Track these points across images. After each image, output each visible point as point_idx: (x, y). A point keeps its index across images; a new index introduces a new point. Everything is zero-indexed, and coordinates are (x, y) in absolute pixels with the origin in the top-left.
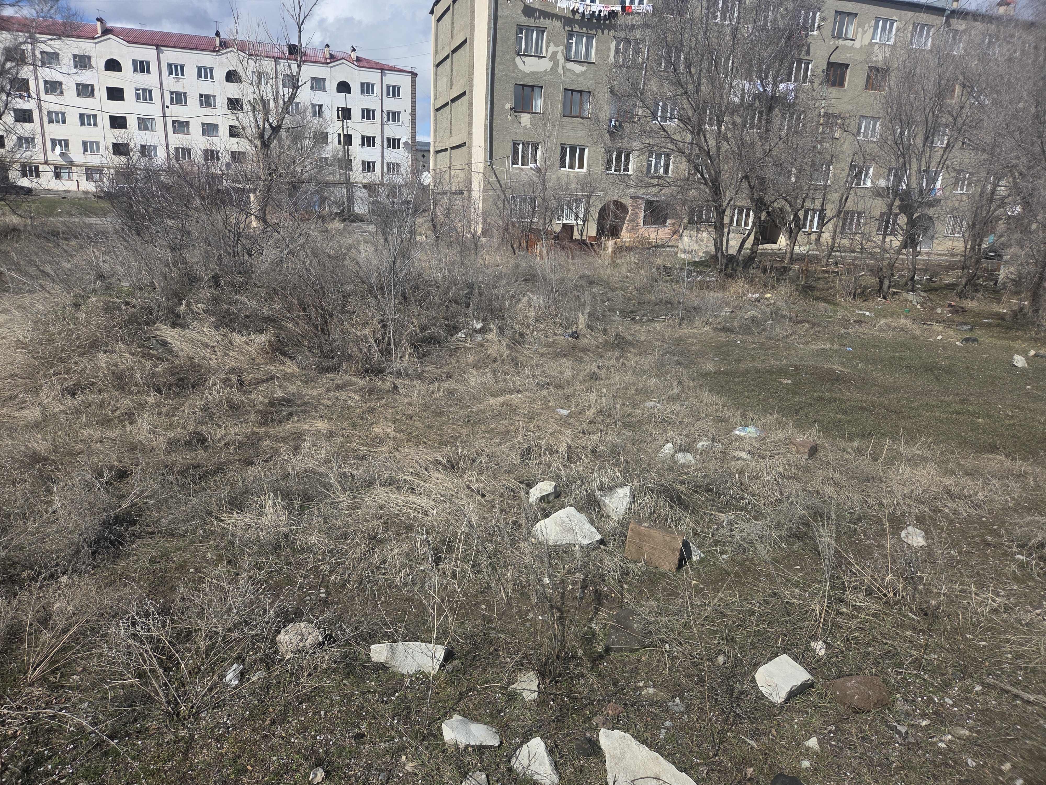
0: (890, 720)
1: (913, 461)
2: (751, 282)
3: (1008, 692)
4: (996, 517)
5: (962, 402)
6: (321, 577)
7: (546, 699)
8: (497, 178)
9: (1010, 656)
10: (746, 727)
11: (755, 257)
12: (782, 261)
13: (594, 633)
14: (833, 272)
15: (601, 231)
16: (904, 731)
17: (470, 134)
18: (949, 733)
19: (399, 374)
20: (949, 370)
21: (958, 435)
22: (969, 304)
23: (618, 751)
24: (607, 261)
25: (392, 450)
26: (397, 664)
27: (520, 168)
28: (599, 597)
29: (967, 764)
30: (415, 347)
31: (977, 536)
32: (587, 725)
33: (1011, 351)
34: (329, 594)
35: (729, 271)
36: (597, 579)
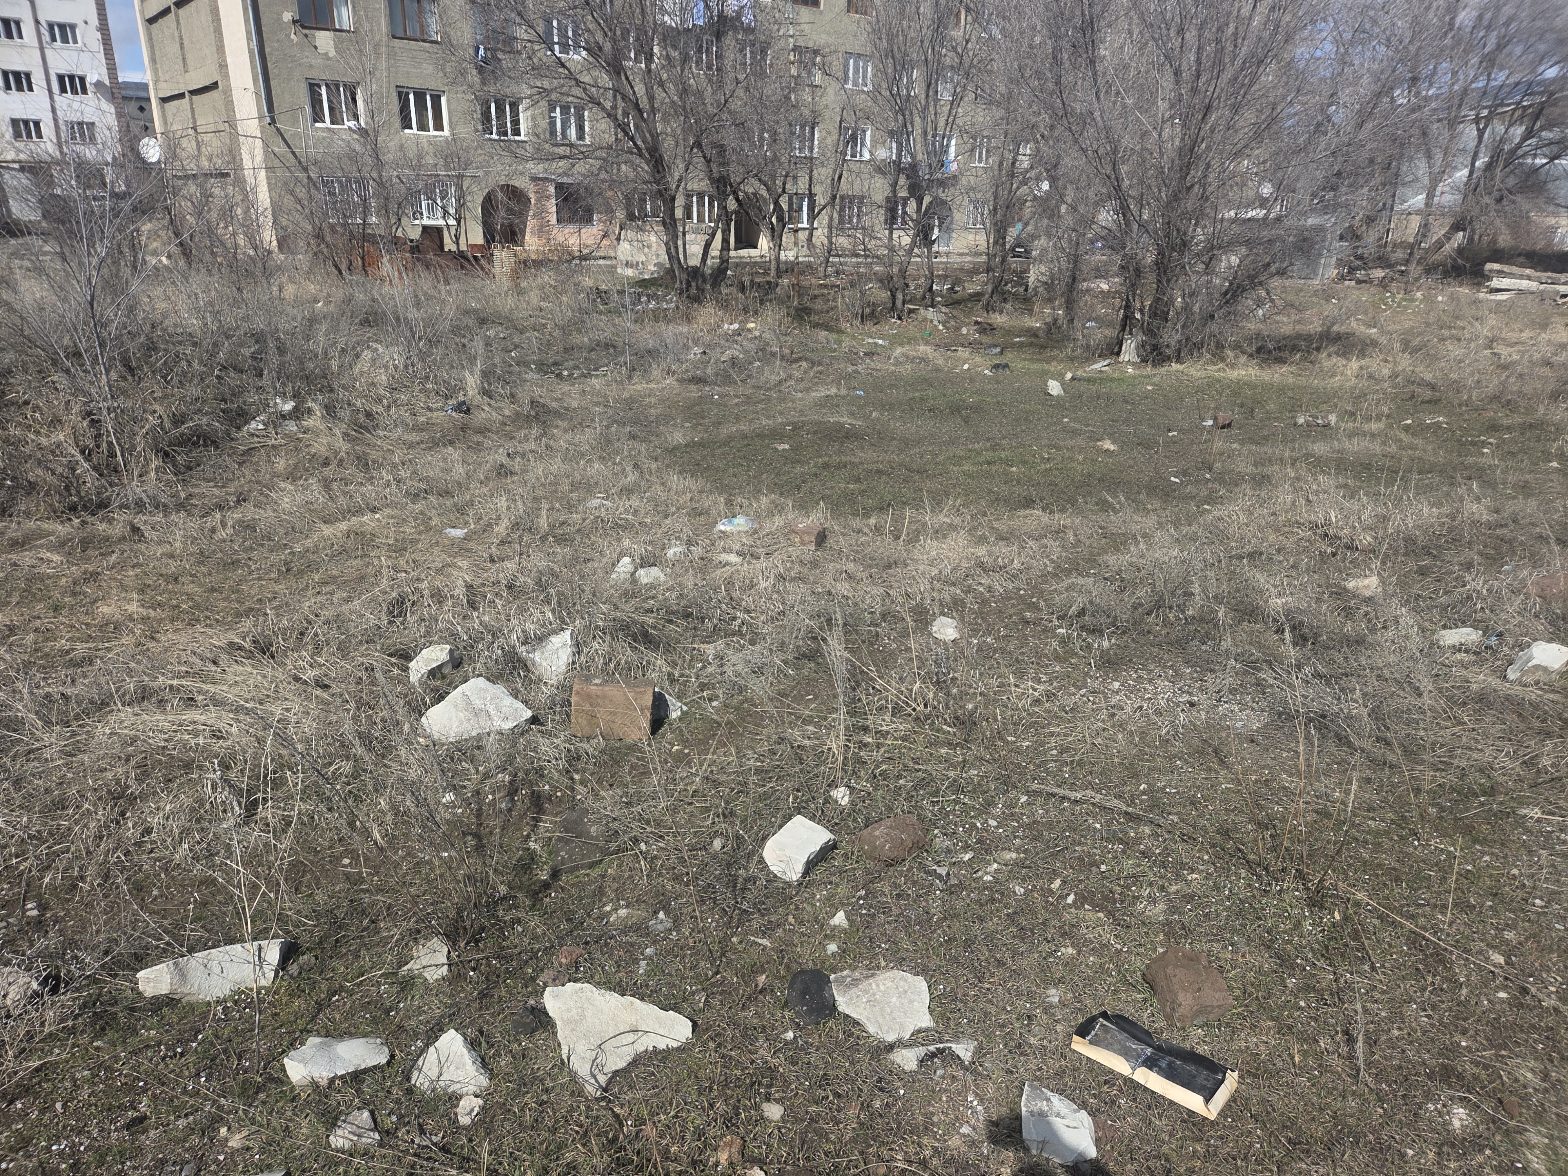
0: (928, 863)
1: (940, 533)
2: (724, 305)
3: (1054, 795)
4: (1036, 587)
5: (993, 448)
6: (23, 884)
7: (462, 971)
8: (289, 147)
9: (1055, 752)
10: (755, 925)
11: (727, 269)
12: (766, 273)
13: (532, 856)
14: (833, 286)
15: (490, 235)
16: (944, 873)
17: (223, 66)
18: (995, 861)
19: (140, 506)
20: (977, 409)
21: (990, 491)
22: (998, 319)
23: (575, 1011)
24: (506, 284)
25: (143, 640)
26: (194, 990)
27: (329, 129)
28: (538, 802)
29: (1014, 892)
30: (166, 454)
31: (1015, 614)
32: (529, 989)
33: (1045, 375)
34: (45, 909)
35: (693, 291)
36: (531, 777)
